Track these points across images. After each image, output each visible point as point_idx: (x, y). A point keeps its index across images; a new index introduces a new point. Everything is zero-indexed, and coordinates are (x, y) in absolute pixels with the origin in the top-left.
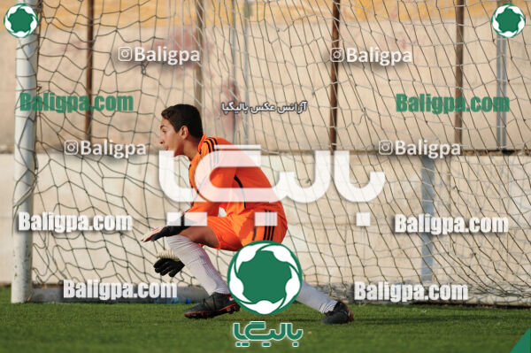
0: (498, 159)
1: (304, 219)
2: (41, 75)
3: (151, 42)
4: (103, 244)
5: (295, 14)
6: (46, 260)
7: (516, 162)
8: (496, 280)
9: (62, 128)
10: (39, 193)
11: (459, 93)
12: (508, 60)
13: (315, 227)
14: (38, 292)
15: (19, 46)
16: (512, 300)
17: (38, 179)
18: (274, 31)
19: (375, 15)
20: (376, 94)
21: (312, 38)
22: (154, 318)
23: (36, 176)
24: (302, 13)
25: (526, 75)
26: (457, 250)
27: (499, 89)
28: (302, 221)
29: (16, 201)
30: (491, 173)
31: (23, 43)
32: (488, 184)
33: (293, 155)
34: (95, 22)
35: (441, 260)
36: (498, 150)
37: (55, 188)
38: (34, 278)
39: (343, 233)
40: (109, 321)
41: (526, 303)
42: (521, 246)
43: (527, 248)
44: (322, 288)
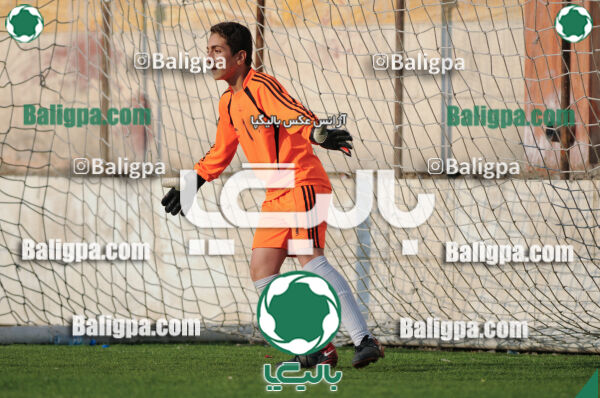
0: (443, 183)
3: (51, 49)
5: (214, 19)
7: (464, 186)
11: (399, 108)
13: (236, 258)
18: (191, 38)
19: (305, 20)
22: (55, 362)
24: (221, 17)
25: (474, 88)
26: (397, 285)
35: (378, 296)
42: (469, 280)
43: (476, 283)
44: (244, 327)
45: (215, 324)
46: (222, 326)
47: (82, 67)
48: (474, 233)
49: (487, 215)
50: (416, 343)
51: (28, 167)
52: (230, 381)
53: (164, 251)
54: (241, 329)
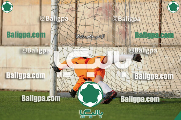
1: (150, 69)
3: (97, 8)
6: (61, 83)
9: (67, 38)
13: (154, 72)
14: (59, 94)
15: (52, 10)
18: (140, 5)
20: (175, 26)
21: (152, 7)
28: (149, 70)
29: (51, 63)
31: (53, 9)
33: (146, 47)
34: (78, 1)
37: (64, 58)
38: (57, 89)
44: (156, 92)
45: (147, 91)
46: (149, 92)
47: (106, 13)
51: (90, 44)
52: (152, 109)
53: (132, 69)
54: (155, 93)
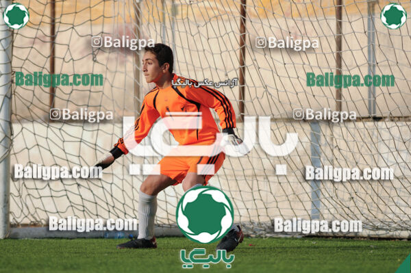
0: (370, 124)
1: (220, 172)
2: (15, 63)
3: (100, 36)
4: (64, 193)
5: (211, 13)
6: (20, 205)
7: (384, 126)
8: (369, 218)
9: (32, 103)
10: (15, 154)
11: (339, 73)
12: (377, 47)
13: (229, 178)
14: (14, 230)
16: (381, 233)
17: (14, 143)
18: (195, 27)
19: (273, 13)
20: (275, 75)
21: (224, 32)
22: (105, 250)
23: (12, 141)
24: (216, 12)
25: (391, 59)
26: (339, 195)
27: (369, 70)
28: (217, 175)
30: (364, 135)
32: (362, 143)
34: (57, 21)
35: (326, 203)
36: (369, 117)
37: (26, 150)
38: (11, 220)
39: (250, 183)
40: (69, 252)
41: (392, 235)
42: (388, 191)
43: (393, 193)
48: (391, 159)
49: (401, 146)
50: (353, 235)
